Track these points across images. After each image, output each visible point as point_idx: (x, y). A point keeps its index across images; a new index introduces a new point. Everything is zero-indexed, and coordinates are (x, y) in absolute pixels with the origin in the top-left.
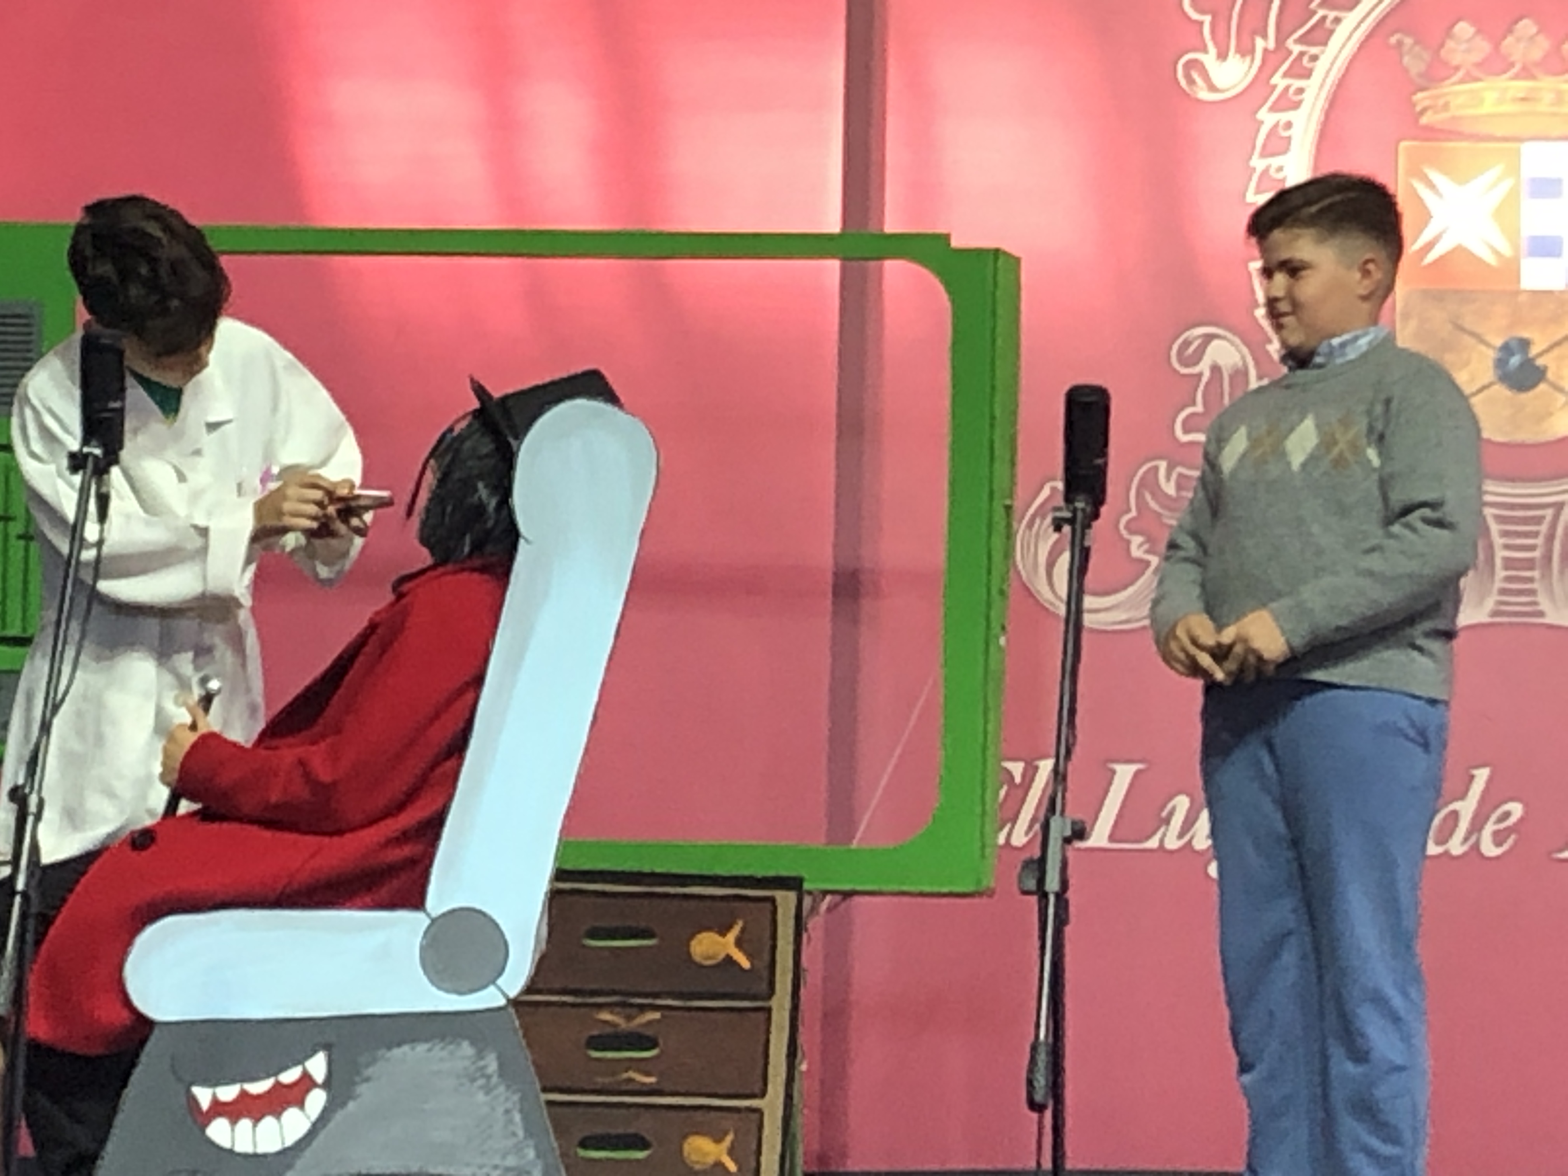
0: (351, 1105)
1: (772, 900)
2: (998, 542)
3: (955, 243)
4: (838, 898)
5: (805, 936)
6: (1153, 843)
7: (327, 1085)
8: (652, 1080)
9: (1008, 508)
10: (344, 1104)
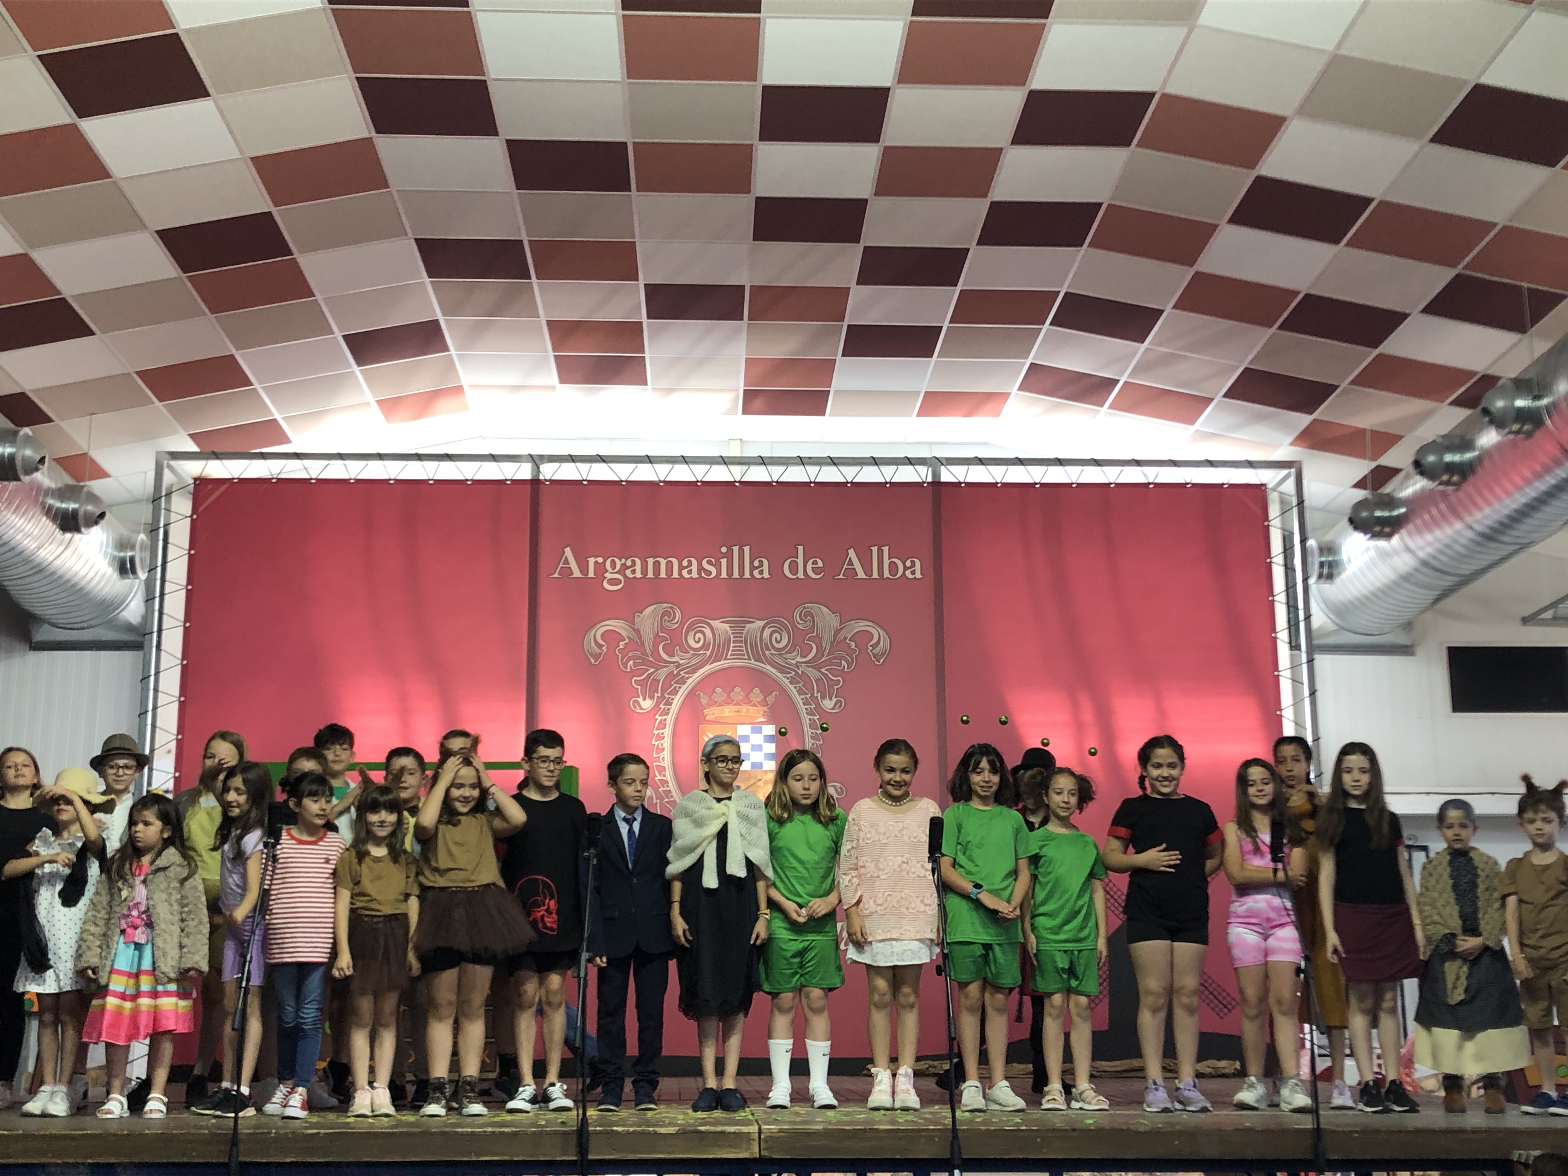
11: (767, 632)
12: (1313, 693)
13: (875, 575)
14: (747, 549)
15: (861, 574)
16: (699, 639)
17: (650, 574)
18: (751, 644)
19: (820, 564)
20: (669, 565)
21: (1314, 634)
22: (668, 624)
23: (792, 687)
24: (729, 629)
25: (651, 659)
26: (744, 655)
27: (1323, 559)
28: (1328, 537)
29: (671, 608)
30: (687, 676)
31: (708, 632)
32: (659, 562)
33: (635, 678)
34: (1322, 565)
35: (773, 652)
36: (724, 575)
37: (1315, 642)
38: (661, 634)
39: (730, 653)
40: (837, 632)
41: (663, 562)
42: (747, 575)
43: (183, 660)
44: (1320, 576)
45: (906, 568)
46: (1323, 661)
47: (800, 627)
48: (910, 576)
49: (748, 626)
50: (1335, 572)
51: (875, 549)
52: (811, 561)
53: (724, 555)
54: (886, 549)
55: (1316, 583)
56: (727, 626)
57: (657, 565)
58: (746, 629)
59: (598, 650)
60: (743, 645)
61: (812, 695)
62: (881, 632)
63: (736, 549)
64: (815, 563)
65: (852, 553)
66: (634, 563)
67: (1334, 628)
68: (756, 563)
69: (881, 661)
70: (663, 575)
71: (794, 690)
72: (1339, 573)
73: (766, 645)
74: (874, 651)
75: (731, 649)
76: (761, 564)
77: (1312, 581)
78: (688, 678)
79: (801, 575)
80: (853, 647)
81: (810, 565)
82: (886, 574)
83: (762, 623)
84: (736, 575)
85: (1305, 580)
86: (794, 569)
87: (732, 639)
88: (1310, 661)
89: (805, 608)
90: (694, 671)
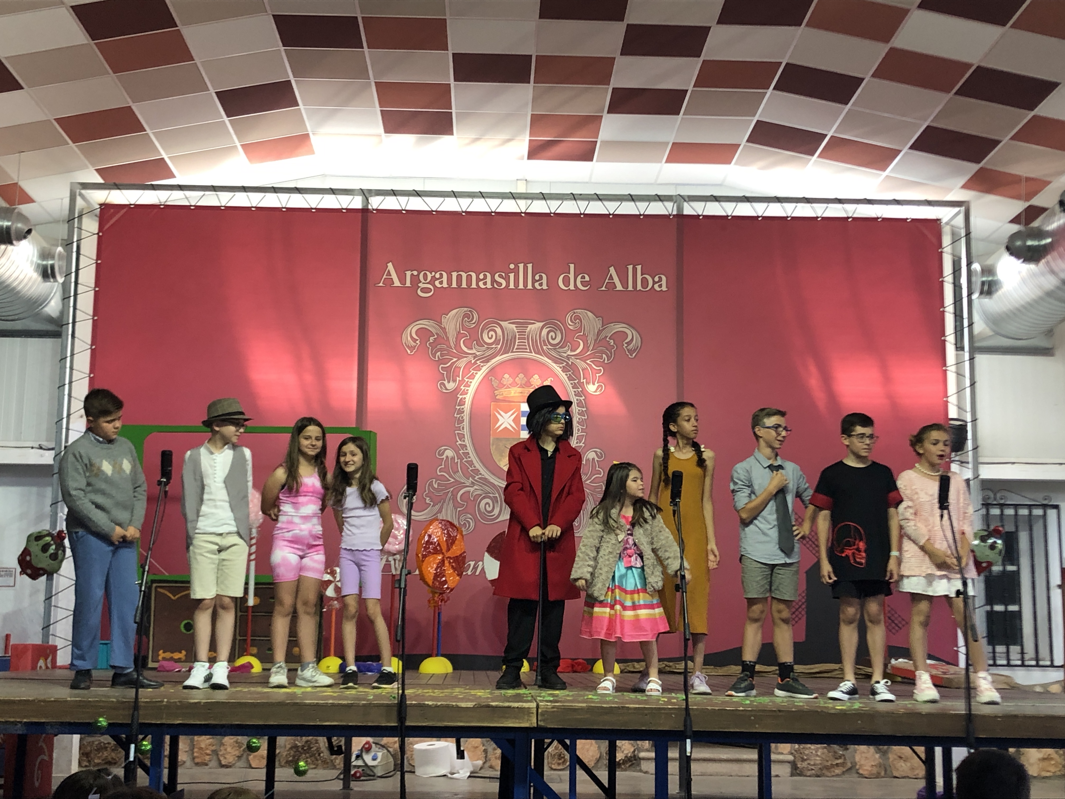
11: (545, 331)
12: (973, 384)
13: (630, 288)
14: (530, 266)
15: (619, 287)
16: (492, 336)
17: (454, 285)
18: (532, 340)
19: (587, 278)
20: (469, 278)
21: (976, 339)
22: (467, 324)
23: (563, 374)
24: (515, 329)
25: (455, 351)
26: (526, 349)
27: (984, 279)
28: (989, 262)
29: (470, 311)
30: (482, 364)
31: (499, 330)
32: (461, 275)
33: (442, 366)
34: (983, 283)
35: (550, 347)
36: (512, 286)
37: (977, 344)
38: (462, 332)
39: (516, 347)
40: (599, 332)
41: (464, 275)
42: (530, 286)
43: (92, 345)
44: (981, 293)
45: (654, 283)
46: (982, 359)
47: (570, 327)
48: (658, 289)
49: (530, 326)
50: (993, 289)
51: (630, 267)
52: (581, 276)
53: (512, 271)
54: (639, 268)
55: (978, 298)
56: (514, 326)
57: (459, 278)
58: (528, 329)
59: (413, 344)
60: (526, 341)
61: (580, 380)
62: (634, 332)
63: (521, 266)
64: (583, 277)
65: (612, 270)
66: (441, 275)
67: (991, 333)
68: (537, 277)
69: (634, 355)
70: (464, 285)
71: (566, 377)
72: (997, 290)
73: (544, 341)
74: (628, 347)
75: (517, 344)
76: (541, 278)
77: (975, 296)
78: (482, 366)
79: (572, 287)
80: (612, 344)
81: (579, 279)
82: (639, 287)
83: (541, 324)
84: (521, 286)
85: (970, 295)
86: (566, 281)
87: (517, 336)
88: (972, 359)
89: (575, 313)
90: (487, 361)
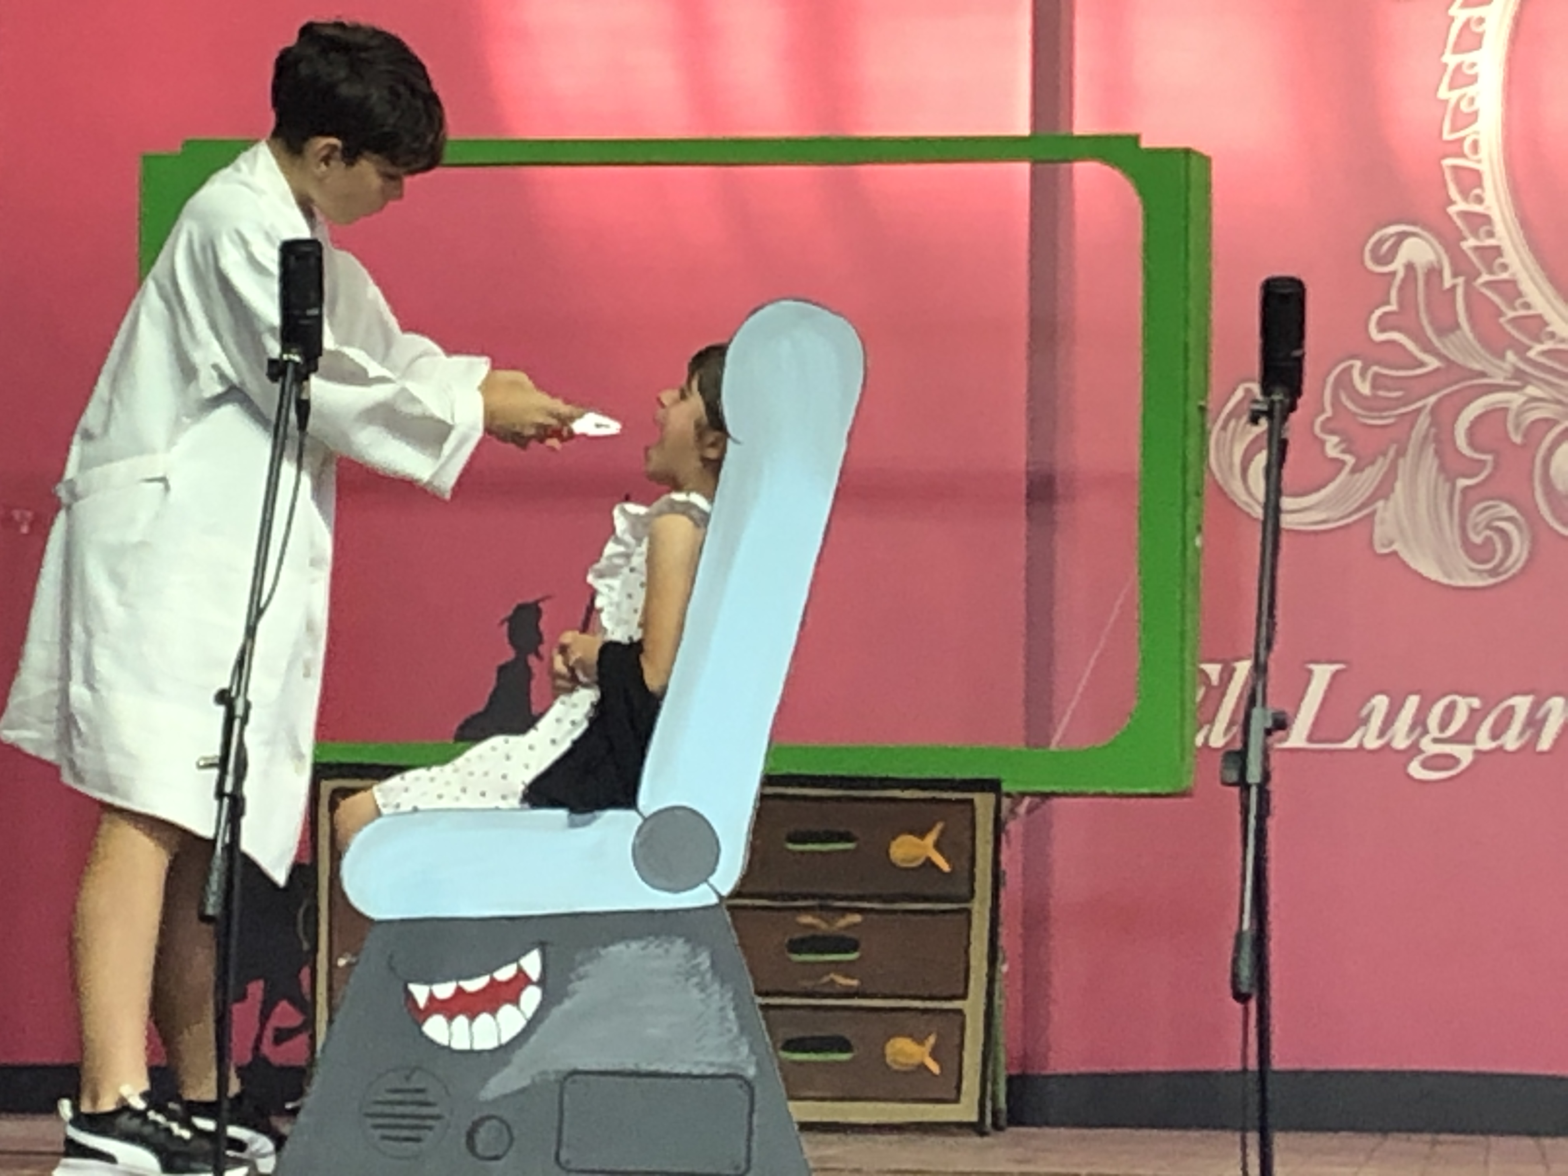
0: (567, 1004)
1: (971, 801)
2: (1193, 441)
3: (1144, 144)
4: (1037, 800)
5: (1004, 838)
6: (1351, 743)
7: (541, 983)
8: (855, 983)
9: (1202, 409)
10: (560, 1002)
